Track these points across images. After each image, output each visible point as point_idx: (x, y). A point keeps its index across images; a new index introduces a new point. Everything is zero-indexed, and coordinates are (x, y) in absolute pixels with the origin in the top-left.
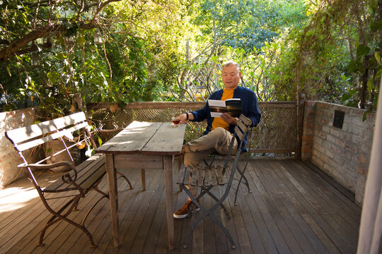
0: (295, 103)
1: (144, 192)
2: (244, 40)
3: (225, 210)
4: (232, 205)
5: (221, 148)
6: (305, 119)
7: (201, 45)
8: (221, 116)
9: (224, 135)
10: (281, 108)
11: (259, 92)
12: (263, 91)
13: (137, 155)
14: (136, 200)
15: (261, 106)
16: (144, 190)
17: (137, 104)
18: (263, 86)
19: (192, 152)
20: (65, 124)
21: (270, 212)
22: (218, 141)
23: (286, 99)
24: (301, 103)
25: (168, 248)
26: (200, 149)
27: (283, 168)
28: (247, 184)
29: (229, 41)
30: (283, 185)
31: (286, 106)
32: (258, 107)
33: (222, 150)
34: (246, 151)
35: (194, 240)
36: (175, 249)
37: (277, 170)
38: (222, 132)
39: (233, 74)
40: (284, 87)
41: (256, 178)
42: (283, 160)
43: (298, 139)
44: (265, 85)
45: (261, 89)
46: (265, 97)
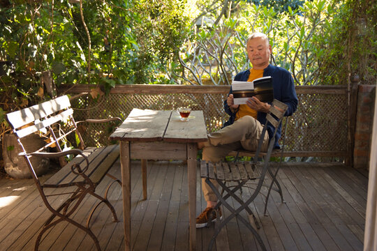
0: (347, 88)
1: (146, 202)
3: (254, 216)
4: (262, 215)
5: (249, 141)
6: (359, 110)
8: (248, 102)
9: (253, 125)
10: (326, 95)
11: (296, 72)
12: (302, 72)
13: (157, 143)
14: (138, 209)
15: (299, 91)
16: (145, 199)
18: (302, 64)
19: (212, 146)
20: (52, 109)
21: (309, 223)
22: (245, 132)
23: (333, 83)
24: (354, 87)
26: (223, 142)
28: (280, 192)
30: (327, 196)
31: (332, 92)
32: (295, 92)
33: (250, 144)
34: (279, 148)
37: (319, 179)
38: (251, 121)
39: (261, 48)
40: (331, 65)
41: (290, 187)
42: (328, 167)
43: (349, 137)
44: (304, 63)
45: (298, 68)
46: (304, 80)
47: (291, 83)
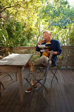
2: (60, 23)
3: (46, 89)
4: (50, 87)
7: (45, 26)
8: (45, 51)
9: (45, 59)
14: (13, 84)
16: (17, 80)
17: (17, 47)
21: (65, 91)
22: (43, 61)
25: (21, 105)
27: (73, 72)
28: (57, 79)
29: (54, 24)
30: (72, 79)
33: (45, 65)
35: (32, 102)
36: (23, 106)
37: (70, 73)
38: (45, 57)
41: (61, 76)
47: (59, 45)
